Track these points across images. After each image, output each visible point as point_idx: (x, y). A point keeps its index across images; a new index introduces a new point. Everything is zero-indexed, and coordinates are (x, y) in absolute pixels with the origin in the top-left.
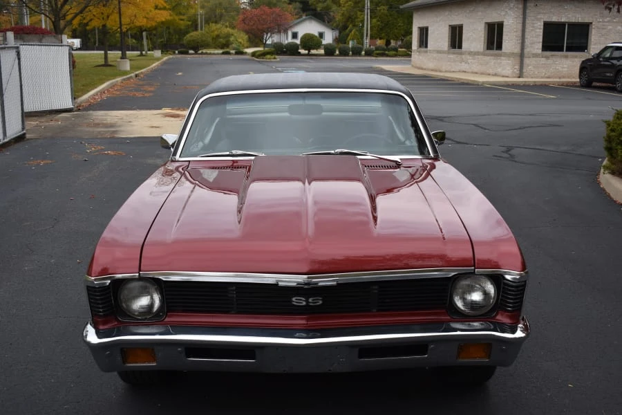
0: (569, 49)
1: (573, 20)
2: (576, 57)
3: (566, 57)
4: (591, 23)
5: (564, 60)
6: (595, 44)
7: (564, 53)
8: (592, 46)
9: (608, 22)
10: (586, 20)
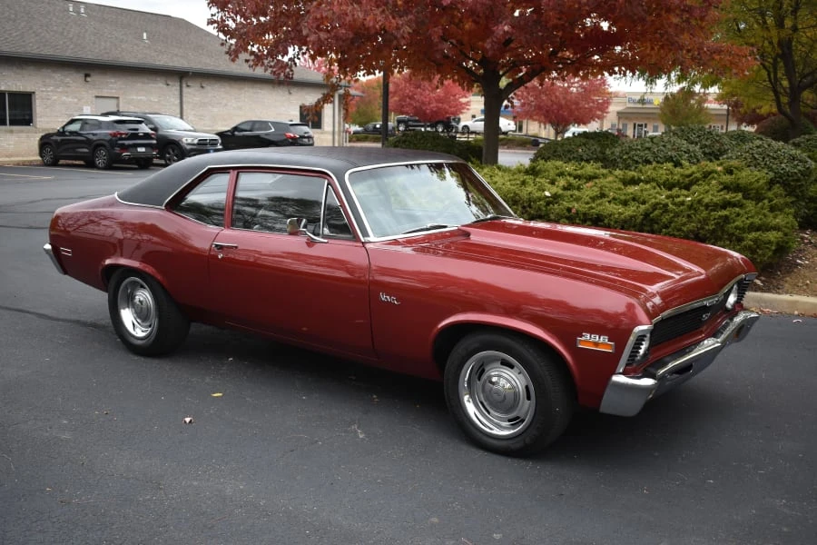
0: (13, 123)
1: (14, 89)
2: (22, 132)
3: (12, 132)
4: (34, 93)
5: (8, 135)
6: (41, 117)
7: (8, 127)
8: (38, 119)
9: (52, 91)
10: (29, 89)
